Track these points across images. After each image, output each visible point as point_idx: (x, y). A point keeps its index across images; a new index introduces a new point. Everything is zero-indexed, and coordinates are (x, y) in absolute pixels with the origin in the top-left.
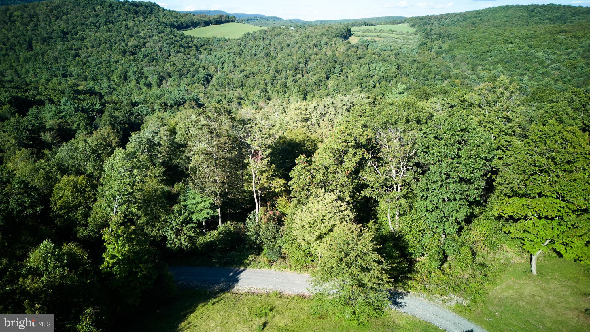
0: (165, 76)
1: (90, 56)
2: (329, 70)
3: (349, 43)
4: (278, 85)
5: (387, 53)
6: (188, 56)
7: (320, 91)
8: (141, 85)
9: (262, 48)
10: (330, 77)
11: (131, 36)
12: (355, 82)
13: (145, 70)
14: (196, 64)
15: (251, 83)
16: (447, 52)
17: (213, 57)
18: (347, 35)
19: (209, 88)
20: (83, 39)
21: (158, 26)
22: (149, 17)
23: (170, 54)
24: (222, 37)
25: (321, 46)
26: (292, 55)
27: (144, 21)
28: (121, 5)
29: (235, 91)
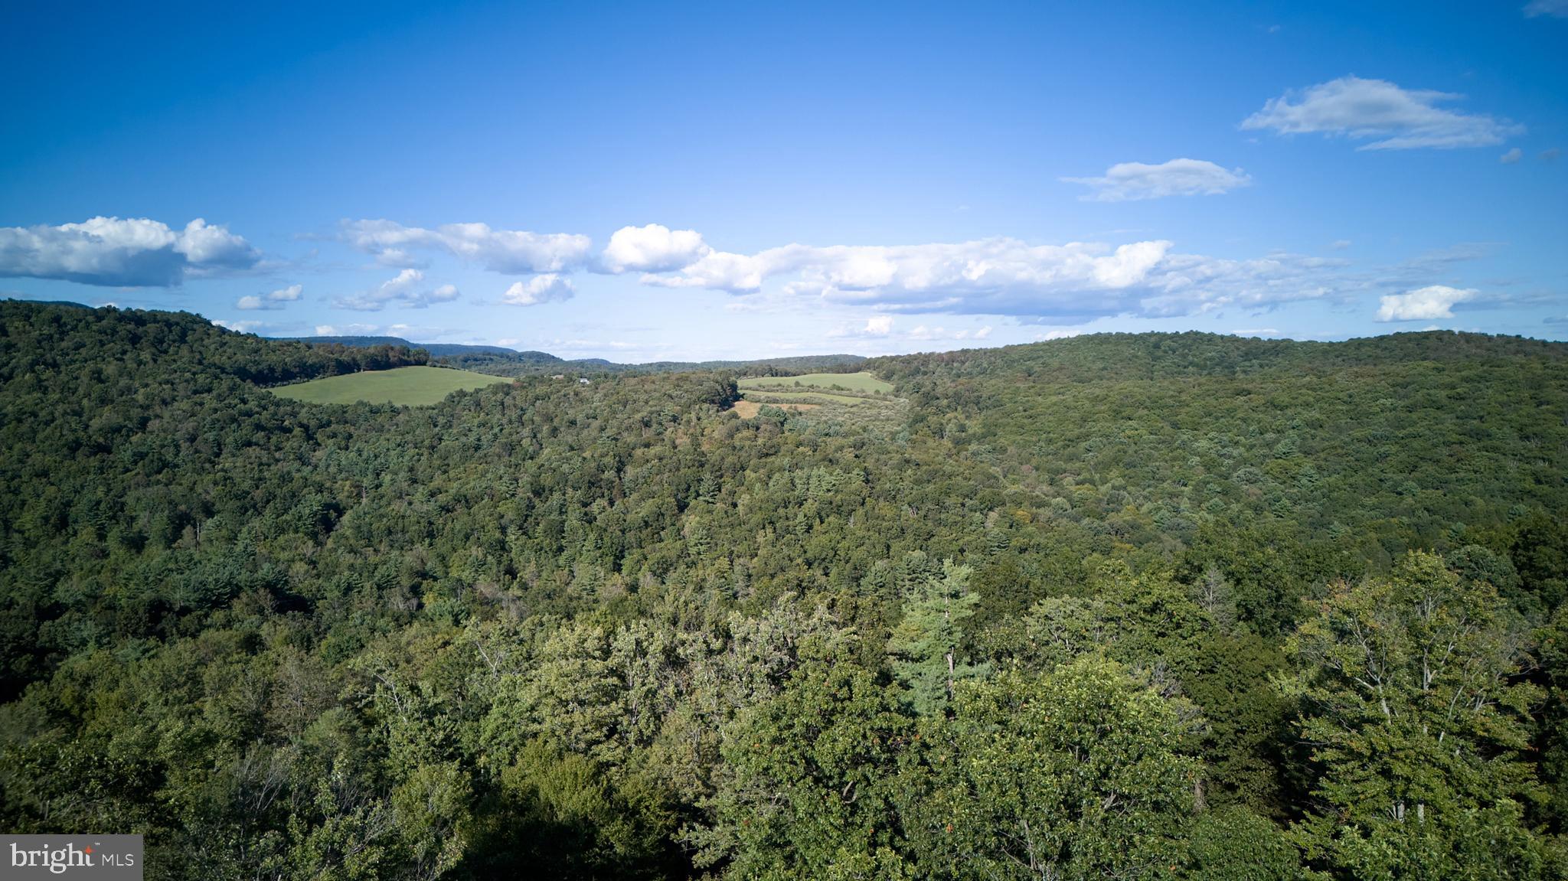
0: (193, 514)
2: (684, 486)
3: (735, 416)
4: (540, 529)
5: (833, 443)
6: (277, 455)
7: (662, 544)
8: (112, 543)
9: (496, 430)
10: (686, 505)
11: (103, 401)
12: (757, 518)
13: (130, 499)
14: (297, 475)
15: (458, 527)
16: (981, 438)
17: (352, 455)
18: (727, 396)
19: (330, 544)
21: (194, 374)
22: (172, 350)
23: (220, 450)
24: (386, 402)
25: (660, 424)
26: (581, 449)
27: (155, 361)
28: (90, 318)
29: (407, 550)
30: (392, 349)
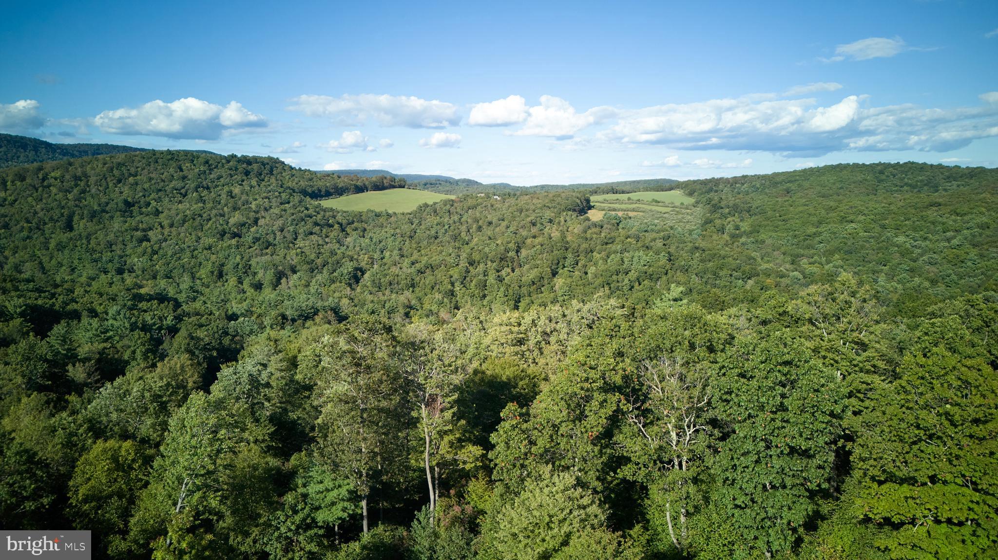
0: (286, 272)
1: (166, 240)
2: (556, 262)
3: (588, 219)
4: (473, 284)
5: (650, 236)
6: (327, 240)
7: (543, 295)
8: (246, 286)
9: (447, 227)
10: (557, 273)
11: (235, 209)
12: (599, 281)
13: (253, 262)
14: (339, 252)
16: (748, 234)
17: (367, 240)
18: (583, 207)
19: (359, 290)
20: (157, 213)
21: (280, 193)
22: (266, 179)
23: (297, 236)
24: (383, 210)
25: (542, 224)
26: (495, 239)
27: (259, 186)
28: (224, 161)
29: (400, 294)
30: (386, 178)
